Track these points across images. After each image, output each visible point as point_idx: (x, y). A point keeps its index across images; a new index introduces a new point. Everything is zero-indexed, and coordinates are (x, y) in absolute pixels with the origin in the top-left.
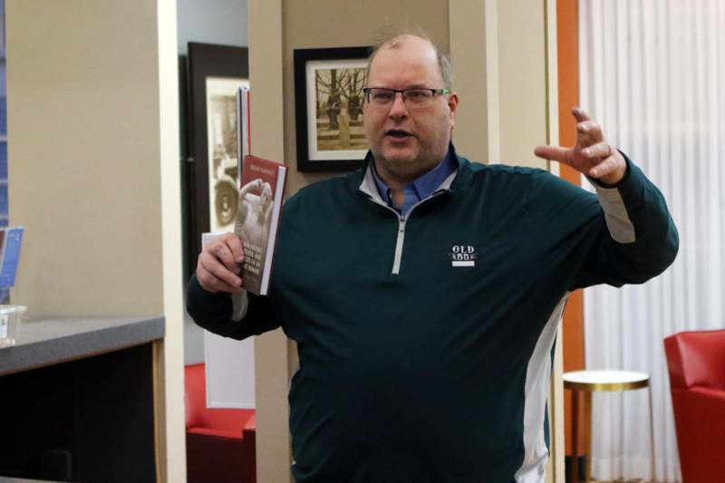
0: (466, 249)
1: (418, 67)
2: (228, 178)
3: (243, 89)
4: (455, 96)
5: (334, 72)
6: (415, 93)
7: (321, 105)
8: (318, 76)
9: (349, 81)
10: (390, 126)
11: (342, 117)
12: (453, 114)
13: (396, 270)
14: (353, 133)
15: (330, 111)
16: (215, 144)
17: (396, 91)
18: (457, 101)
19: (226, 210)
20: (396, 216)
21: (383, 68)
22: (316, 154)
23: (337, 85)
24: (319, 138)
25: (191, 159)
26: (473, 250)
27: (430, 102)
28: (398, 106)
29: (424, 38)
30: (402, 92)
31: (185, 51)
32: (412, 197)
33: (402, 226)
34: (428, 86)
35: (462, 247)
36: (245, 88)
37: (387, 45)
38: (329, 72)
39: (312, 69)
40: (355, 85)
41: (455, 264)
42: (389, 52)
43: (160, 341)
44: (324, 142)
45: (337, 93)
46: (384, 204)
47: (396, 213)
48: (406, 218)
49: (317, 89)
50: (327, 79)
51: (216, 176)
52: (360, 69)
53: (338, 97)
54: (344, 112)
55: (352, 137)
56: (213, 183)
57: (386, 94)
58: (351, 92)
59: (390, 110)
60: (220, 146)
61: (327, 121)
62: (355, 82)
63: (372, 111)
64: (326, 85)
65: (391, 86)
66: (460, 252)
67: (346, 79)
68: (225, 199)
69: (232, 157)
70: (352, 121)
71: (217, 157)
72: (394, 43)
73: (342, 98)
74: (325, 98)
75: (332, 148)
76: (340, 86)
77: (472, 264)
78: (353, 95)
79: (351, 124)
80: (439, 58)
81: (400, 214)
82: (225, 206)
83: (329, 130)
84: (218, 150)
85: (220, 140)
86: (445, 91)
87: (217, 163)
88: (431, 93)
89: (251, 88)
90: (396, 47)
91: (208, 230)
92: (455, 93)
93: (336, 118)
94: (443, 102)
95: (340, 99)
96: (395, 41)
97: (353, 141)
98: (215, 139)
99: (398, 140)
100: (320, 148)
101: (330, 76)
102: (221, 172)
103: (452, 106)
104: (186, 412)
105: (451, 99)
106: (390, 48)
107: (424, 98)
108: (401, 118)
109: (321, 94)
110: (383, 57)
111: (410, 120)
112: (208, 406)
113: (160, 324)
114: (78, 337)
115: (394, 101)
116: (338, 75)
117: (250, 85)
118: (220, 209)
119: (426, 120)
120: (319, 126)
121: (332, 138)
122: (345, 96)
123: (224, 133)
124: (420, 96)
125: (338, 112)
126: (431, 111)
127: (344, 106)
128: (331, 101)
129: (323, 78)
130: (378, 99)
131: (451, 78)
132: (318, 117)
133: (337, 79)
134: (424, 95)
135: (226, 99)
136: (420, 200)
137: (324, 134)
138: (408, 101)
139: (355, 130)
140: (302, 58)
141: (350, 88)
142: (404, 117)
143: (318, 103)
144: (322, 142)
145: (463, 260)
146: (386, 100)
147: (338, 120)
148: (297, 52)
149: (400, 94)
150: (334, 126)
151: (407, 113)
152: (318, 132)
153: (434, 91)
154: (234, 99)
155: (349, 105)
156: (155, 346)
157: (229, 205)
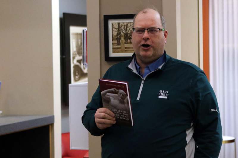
0: (165, 92)
1: (153, 20)
2: (78, 64)
3: (84, 30)
4: (166, 32)
5: (119, 24)
6: (152, 30)
7: (114, 36)
8: (113, 25)
9: (125, 27)
10: (143, 42)
11: (122, 41)
12: (166, 38)
13: (138, 98)
14: (125, 46)
15: (117, 39)
16: (73, 51)
17: (145, 29)
18: (167, 34)
19: (77, 76)
20: (141, 78)
21: (140, 21)
22: (112, 54)
23: (120, 29)
24: (113, 48)
25: (64, 57)
26: (167, 92)
27: (158, 33)
28: (146, 35)
29: (155, 10)
30: (147, 29)
31: (62, 16)
32: (148, 71)
33: (143, 82)
34: (157, 27)
35: (163, 91)
36: (85, 30)
37: (142, 12)
38: (117, 24)
39: (111, 22)
40: (127, 29)
41: (160, 97)
42: (142, 14)
43: (52, 125)
44: (115, 50)
45: (120, 32)
46: (137, 73)
47: (141, 77)
48: (145, 79)
49: (112, 30)
50: (116, 26)
51: (73, 63)
52: (129, 23)
53: (120, 33)
54: (122, 39)
55: (126, 48)
56: (72, 65)
57: (141, 30)
58: (125, 31)
59: (143, 36)
60: (75, 52)
61: (116, 42)
62: (127, 27)
63: (135, 37)
64: (116, 29)
65: (143, 27)
66: (162, 93)
67: (123, 26)
68: (77, 71)
69: (80, 56)
70: (126, 42)
71: (74, 56)
72: (144, 11)
73: (122, 33)
74: (115, 33)
75: (118, 52)
76: (121, 29)
77: (166, 98)
78: (126, 32)
79: (125, 43)
80: (161, 17)
81: (143, 77)
82: (77, 74)
83: (117, 45)
84: (74, 53)
85: (75, 49)
86: (163, 29)
87: (74, 58)
88: (158, 29)
89: (87, 30)
90: (145, 12)
91: (70, 83)
92: (166, 31)
93: (119, 41)
94: (162, 34)
95: (121, 34)
96: (145, 10)
97: (126, 49)
98: (73, 49)
99: (146, 48)
100: (114, 52)
101: (117, 25)
102: (75, 61)
103: (165, 35)
104: (62, 151)
105: (165, 33)
106: (142, 13)
107: (156, 32)
108: (147, 39)
109: (114, 32)
110: (140, 17)
111: (150, 40)
112: (71, 149)
113: (52, 118)
114: (21, 123)
115: (144, 33)
116: (120, 25)
117: (87, 29)
118: (75, 75)
119: (156, 40)
120: (113, 44)
121: (118, 48)
122: (123, 32)
123: (77, 47)
124: (154, 31)
125: (120, 39)
126: (158, 37)
127: (122, 36)
128: (117, 35)
129: (115, 26)
130: (138, 32)
131: (165, 25)
132: (113, 40)
133: (120, 26)
134: (156, 31)
135: (77, 34)
136: (151, 72)
137: (115, 47)
138: (150, 33)
139: (126, 46)
140: (107, 18)
141: (125, 30)
142: (148, 39)
143: (113, 35)
144: (114, 50)
145: (163, 96)
146: (141, 32)
147: (120, 42)
148: (105, 16)
149: (147, 30)
150: (119, 44)
151: (149, 37)
152: (113, 46)
153: (159, 29)
154: (80, 34)
155: (125, 36)
156: (50, 126)
157: (78, 74)
